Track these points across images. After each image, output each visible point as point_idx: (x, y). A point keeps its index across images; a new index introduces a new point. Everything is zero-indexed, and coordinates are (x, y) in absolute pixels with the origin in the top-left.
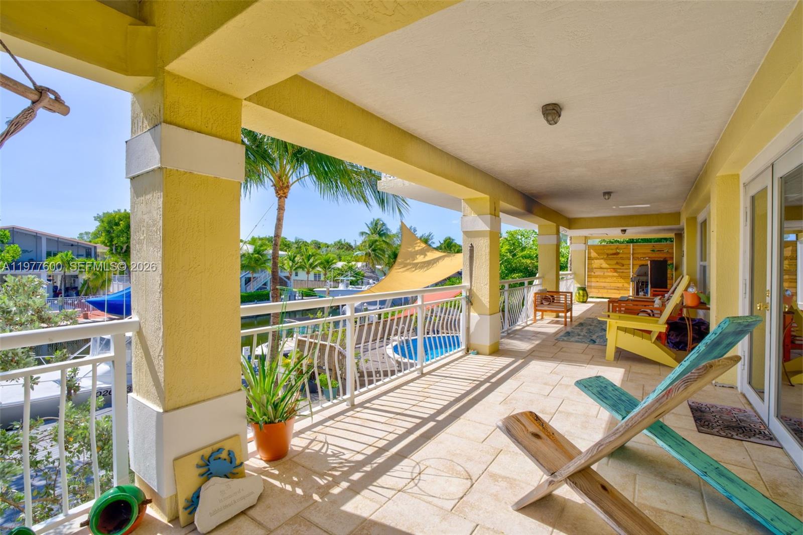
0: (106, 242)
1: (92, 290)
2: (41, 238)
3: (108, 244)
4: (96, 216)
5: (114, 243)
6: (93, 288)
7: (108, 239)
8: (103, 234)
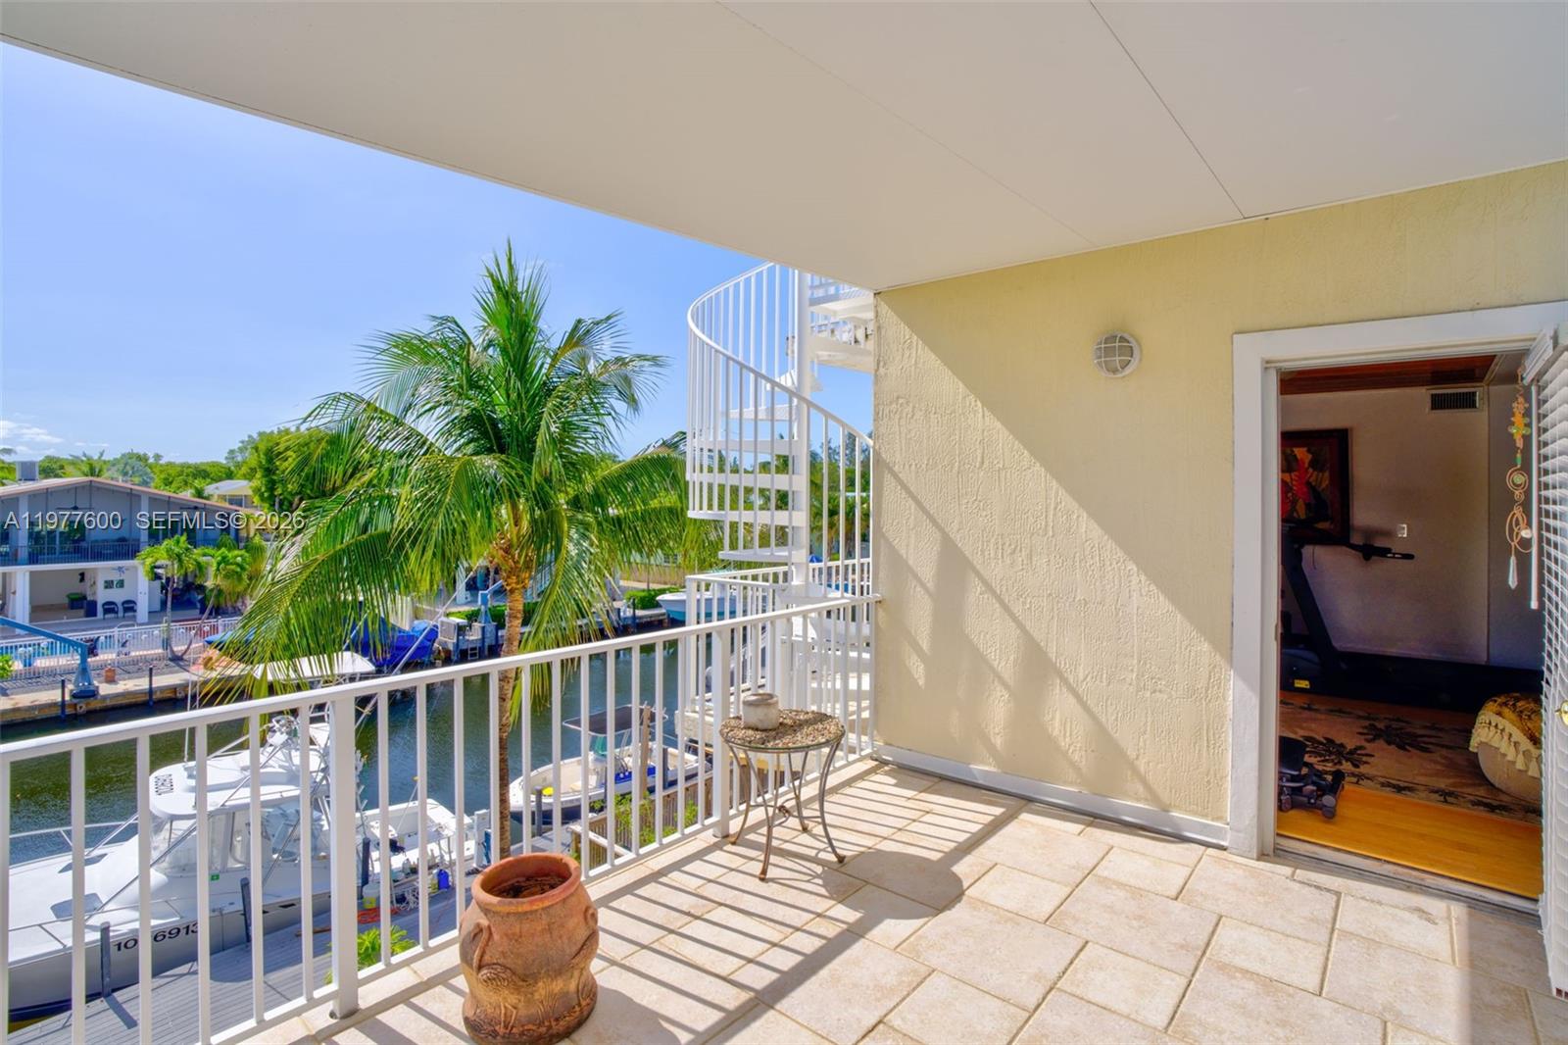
0: (263, 489)
1: (228, 597)
2: (139, 496)
3: (266, 495)
4: (247, 439)
5: (276, 493)
6: (230, 594)
7: (266, 485)
8: (258, 475)
